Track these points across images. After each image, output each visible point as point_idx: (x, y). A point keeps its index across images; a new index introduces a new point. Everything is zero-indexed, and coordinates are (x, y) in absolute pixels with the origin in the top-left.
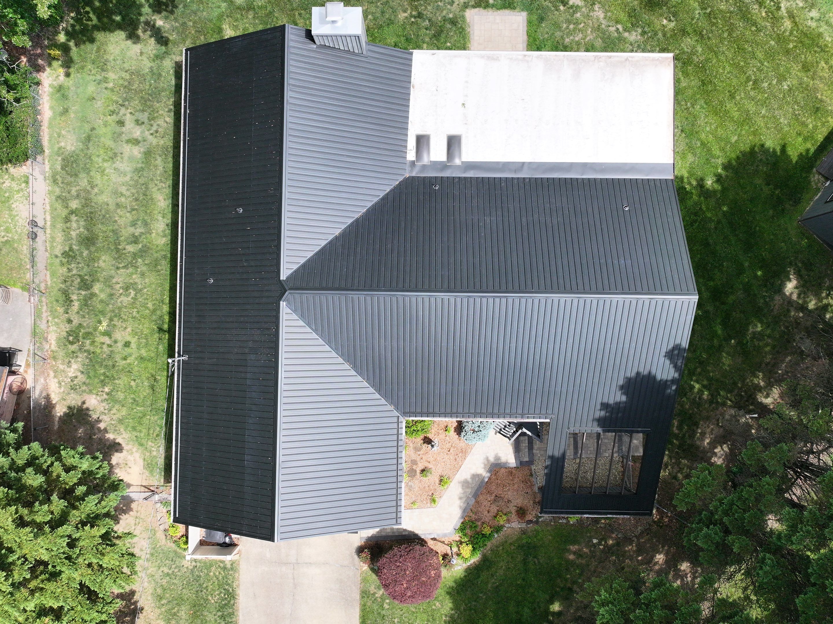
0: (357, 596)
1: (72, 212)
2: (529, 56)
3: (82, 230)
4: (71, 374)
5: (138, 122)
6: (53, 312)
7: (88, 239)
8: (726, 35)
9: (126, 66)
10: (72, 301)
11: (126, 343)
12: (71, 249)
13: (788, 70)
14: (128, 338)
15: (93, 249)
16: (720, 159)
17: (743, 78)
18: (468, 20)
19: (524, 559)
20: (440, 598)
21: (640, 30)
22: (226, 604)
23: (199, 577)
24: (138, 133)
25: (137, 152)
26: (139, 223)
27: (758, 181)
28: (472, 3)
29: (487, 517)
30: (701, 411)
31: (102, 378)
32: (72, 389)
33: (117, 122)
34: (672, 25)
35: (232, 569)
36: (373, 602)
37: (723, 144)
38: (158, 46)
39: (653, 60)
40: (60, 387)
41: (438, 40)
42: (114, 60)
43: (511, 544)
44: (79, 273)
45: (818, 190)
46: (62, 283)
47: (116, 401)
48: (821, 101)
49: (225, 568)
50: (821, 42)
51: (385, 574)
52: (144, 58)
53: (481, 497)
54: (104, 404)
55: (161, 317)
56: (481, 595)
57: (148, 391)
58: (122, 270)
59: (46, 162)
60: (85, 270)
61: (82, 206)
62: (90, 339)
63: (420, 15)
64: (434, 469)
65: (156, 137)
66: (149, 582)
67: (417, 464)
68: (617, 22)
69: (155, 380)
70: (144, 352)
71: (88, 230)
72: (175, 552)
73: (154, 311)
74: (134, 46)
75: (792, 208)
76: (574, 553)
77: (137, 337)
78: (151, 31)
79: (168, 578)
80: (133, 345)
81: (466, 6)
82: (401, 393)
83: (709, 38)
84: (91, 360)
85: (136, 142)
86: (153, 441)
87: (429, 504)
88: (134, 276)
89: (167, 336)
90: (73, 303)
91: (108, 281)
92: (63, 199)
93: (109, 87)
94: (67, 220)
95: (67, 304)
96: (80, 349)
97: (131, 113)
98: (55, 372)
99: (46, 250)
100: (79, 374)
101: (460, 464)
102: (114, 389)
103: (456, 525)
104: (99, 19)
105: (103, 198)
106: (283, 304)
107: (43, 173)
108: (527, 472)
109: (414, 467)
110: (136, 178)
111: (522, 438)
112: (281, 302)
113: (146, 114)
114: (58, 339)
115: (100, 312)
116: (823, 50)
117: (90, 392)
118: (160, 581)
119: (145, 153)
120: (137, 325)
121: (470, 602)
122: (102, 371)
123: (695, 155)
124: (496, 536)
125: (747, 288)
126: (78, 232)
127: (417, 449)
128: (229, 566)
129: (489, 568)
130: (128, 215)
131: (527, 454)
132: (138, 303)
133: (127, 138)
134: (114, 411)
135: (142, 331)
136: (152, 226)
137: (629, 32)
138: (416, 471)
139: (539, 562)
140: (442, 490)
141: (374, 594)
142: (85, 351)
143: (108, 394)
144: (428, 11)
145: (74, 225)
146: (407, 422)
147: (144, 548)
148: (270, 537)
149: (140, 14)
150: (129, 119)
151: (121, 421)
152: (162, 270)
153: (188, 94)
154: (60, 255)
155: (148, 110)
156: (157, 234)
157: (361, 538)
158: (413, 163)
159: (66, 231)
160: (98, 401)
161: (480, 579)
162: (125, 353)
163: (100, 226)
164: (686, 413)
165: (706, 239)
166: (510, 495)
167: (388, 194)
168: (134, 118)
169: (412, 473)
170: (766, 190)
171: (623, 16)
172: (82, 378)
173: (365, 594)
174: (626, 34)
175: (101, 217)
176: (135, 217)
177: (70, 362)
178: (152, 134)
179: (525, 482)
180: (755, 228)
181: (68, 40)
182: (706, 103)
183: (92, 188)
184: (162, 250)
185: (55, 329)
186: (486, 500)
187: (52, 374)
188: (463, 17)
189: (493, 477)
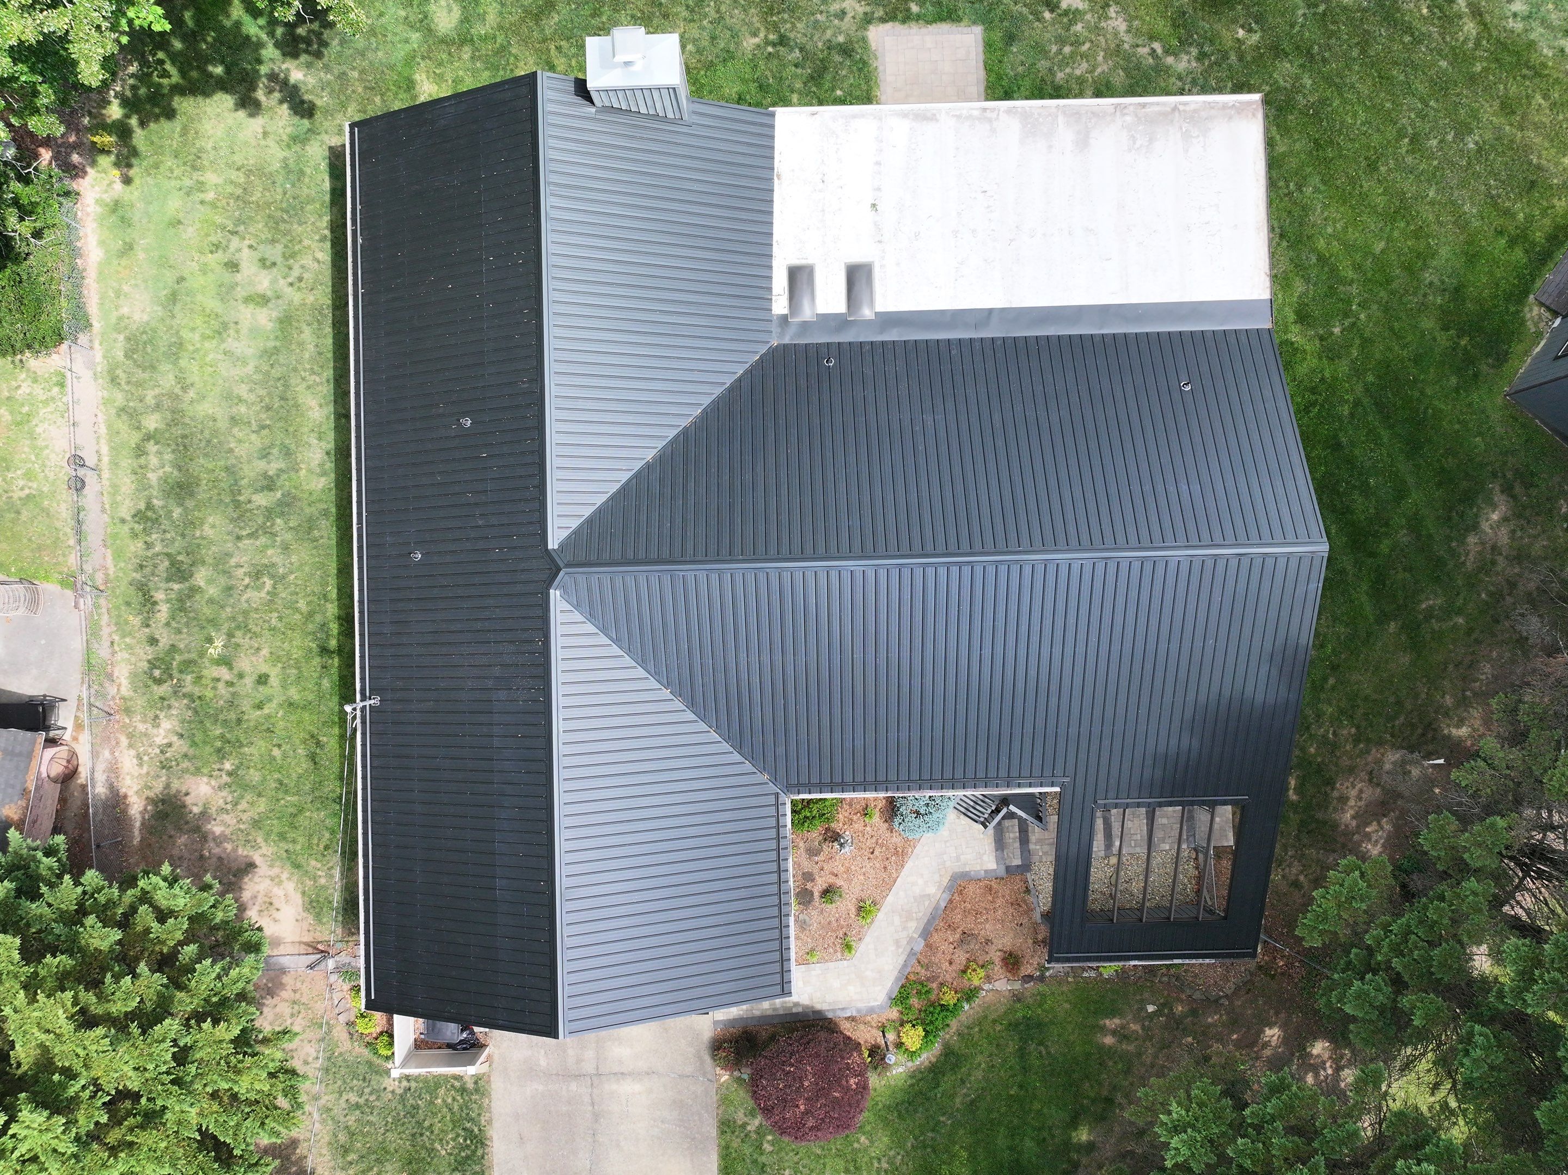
0: (712, 1131)
1: (148, 437)
2: (993, 110)
3: (168, 469)
4: (160, 740)
5: (264, 263)
6: (121, 625)
7: (180, 486)
8: (1355, 53)
9: (238, 158)
10: (155, 603)
11: (260, 677)
12: (149, 506)
13: (1474, 115)
14: (264, 668)
15: (190, 503)
16: (1355, 286)
17: (1391, 132)
18: (873, 45)
19: (1021, 1049)
20: (868, 1128)
21: (1194, 51)
22: (468, 1157)
23: (416, 1107)
24: (266, 283)
25: (265, 318)
26: (275, 451)
27: (1428, 323)
28: (880, 13)
29: (948, 973)
30: (1338, 758)
31: (219, 744)
32: (163, 768)
33: (226, 264)
34: (1255, 38)
35: (477, 1090)
36: (743, 1141)
37: (1358, 257)
38: (296, 119)
39: (1225, 107)
40: (140, 765)
41: (819, 86)
42: (215, 148)
43: (994, 1021)
44: (166, 550)
45: (1539, 335)
46: (136, 571)
47: (246, 787)
48: (1539, 168)
49: (463, 1090)
50: (1534, 59)
51: (764, 1088)
52: (270, 142)
53: (936, 937)
54: (224, 793)
55: (324, 625)
56: (942, 1119)
57: (306, 765)
58: (247, 542)
59: (96, 345)
60: (177, 544)
61: (167, 425)
62: (193, 672)
63: (783, 41)
64: (845, 887)
65: (299, 289)
66: (323, 1121)
67: (813, 880)
68: (1152, 38)
69: (318, 744)
70: (294, 693)
71: (180, 470)
72: (370, 1064)
73: (311, 615)
74: (252, 120)
75: (1492, 371)
76: (1114, 1033)
77: (280, 665)
78: (281, 91)
79: (358, 1112)
80: (274, 681)
81: (868, 20)
82: (781, 750)
83: (1324, 60)
84: (196, 712)
85: (263, 300)
86: (319, 857)
87: (839, 954)
88: (270, 552)
89: (336, 660)
90: (158, 607)
91: (221, 564)
92: (130, 414)
93: (207, 199)
94: (140, 451)
95: (147, 608)
96: (175, 692)
97: (250, 247)
98: (130, 736)
99: (103, 511)
100: (175, 739)
101: (894, 875)
102: (242, 764)
103: (891, 991)
104: (183, 73)
105: (206, 408)
106: (555, 595)
107: (91, 365)
108: (1019, 885)
109: (809, 886)
110: (266, 368)
111: (1007, 823)
112: (552, 591)
113: (279, 248)
114: (133, 675)
115: (210, 621)
116: (1537, 74)
117: (198, 771)
118: (342, 1119)
119: (281, 321)
120: (279, 644)
121: (922, 1133)
122: (218, 732)
123: (1307, 280)
124: (967, 1007)
125: (1415, 524)
126: (161, 472)
127: (812, 852)
128: (470, 1086)
129: (955, 1067)
130: (253, 437)
131: (1018, 852)
132: (280, 602)
133: (245, 294)
134: (243, 805)
135: (289, 654)
136: (300, 457)
137: (1176, 55)
138: (812, 893)
139: (1049, 1053)
140: (862, 927)
141: (744, 1126)
142: (184, 695)
143: (230, 774)
144: (798, 31)
145: (154, 461)
146: (794, 803)
147: (310, 1059)
148: (550, 1030)
149: (259, 61)
150: (247, 258)
151: (256, 824)
152: (322, 537)
153: (359, 207)
154: (129, 518)
155: (284, 241)
156: (310, 471)
157: (716, 1023)
158: (784, 319)
159: (139, 472)
160: (213, 788)
161: (940, 1089)
162: (260, 697)
163: (202, 461)
164: (1310, 763)
165: (1335, 437)
166: (988, 929)
167: (739, 380)
168: (257, 255)
169: (805, 897)
170: (1443, 339)
171: (1162, 26)
172: (180, 746)
173: (726, 1126)
174: (1170, 60)
175: (203, 444)
176: (267, 442)
177: (157, 717)
178: (291, 284)
179: (1015, 904)
180: (1425, 412)
181: (127, 116)
182: (1324, 182)
183: (184, 389)
184: (320, 500)
185: (127, 656)
186: (945, 941)
187: (124, 741)
188: (864, 40)
189: (956, 897)
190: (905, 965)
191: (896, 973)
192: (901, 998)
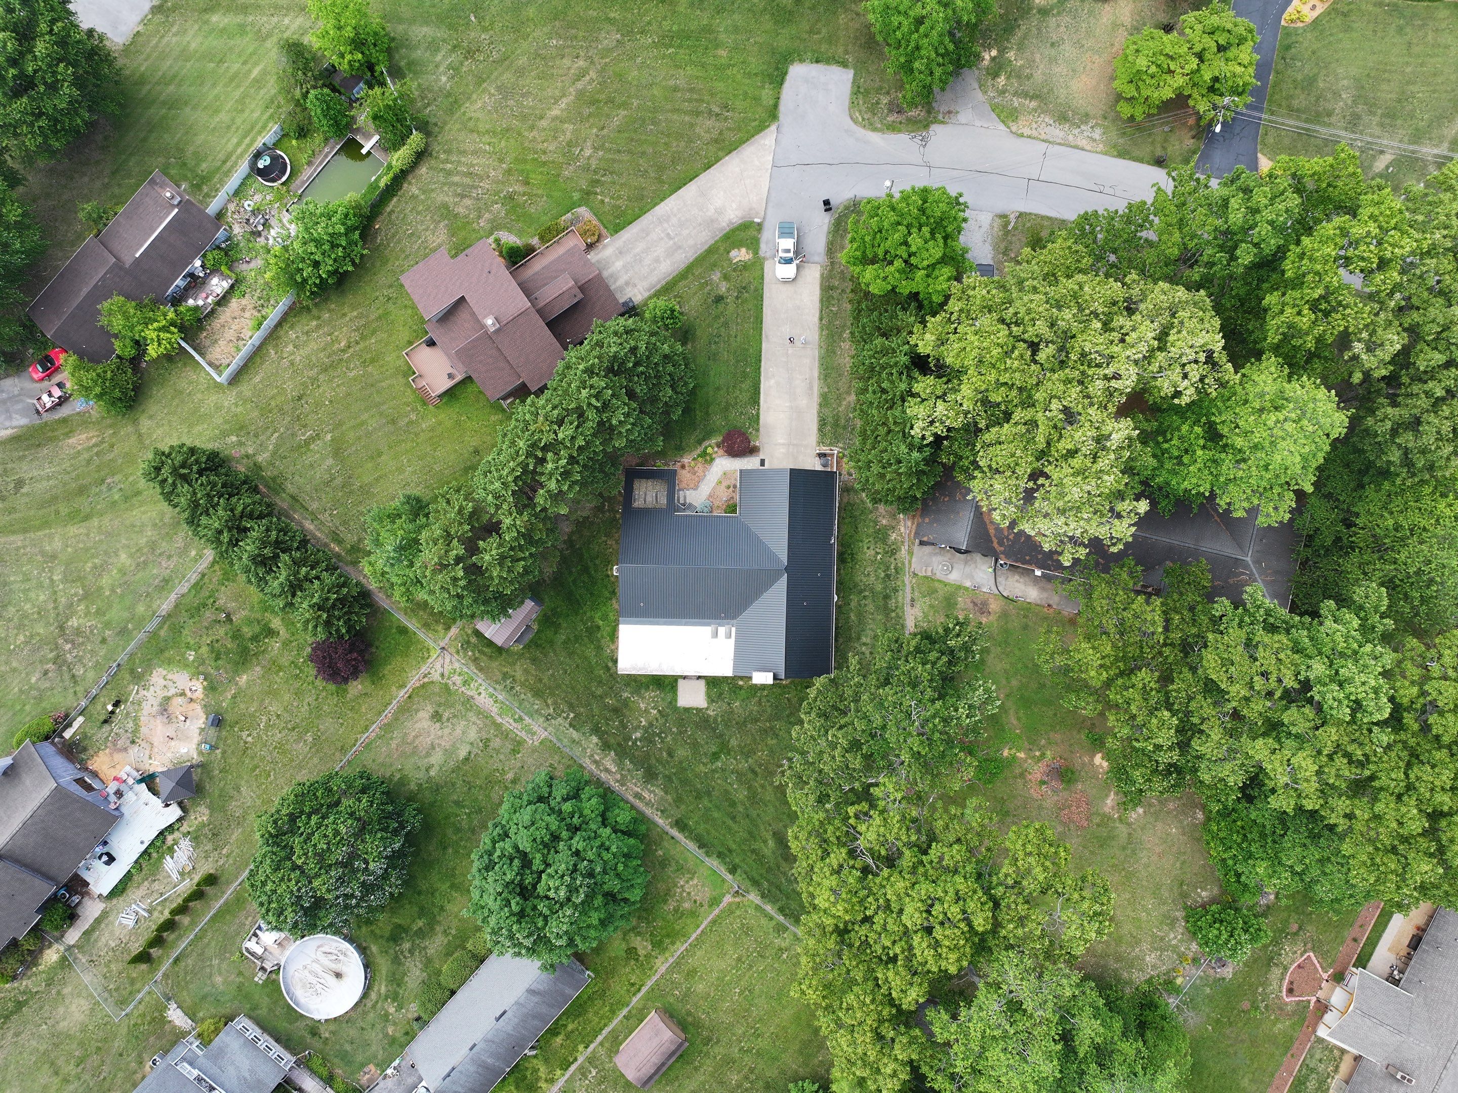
0: (761, 430)
1: (894, 610)
4: (895, 534)
6: (903, 563)
7: (887, 598)
11: (869, 549)
12: (895, 593)
13: (549, 679)
15: (884, 593)
17: (572, 675)
19: (681, 443)
20: (722, 427)
22: (823, 426)
25: (864, 639)
27: (564, 624)
28: (704, 710)
29: (700, 465)
31: (880, 532)
32: (894, 526)
35: (819, 443)
36: (753, 426)
39: (627, 671)
40: (900, 527)
43: (688, 451)
44: (891, 582)
46: (899, 577)
49: (823, 443)
50: (533, 693)
53: (702, 474)
56: (703, 427)
58: (871, 583)
60: (888, 583)
61: (889, 613)
62: (885, 551)
63: (729, 704)
67: (733, 490)
70: (861, 544)
71: (887, 602)
73: (856, 564)
75: (547, 612)
77: (864, 552)
81: (707, 709)
84: (885, 541)
86: (856, 503)
87: (727, 471)
88: (865, 580)
91: (877, 578)
92: (899, 616)
94: (897, 607)
95: (896, 567)
98: (902, 535)
99: (906, 593)
100: (891, 534)
101: (712, 490)
102: (874, 527)
103: (714, 462)
105: (880, 617)
108: (682, 487)
110: (864, 627)
111: (685, 504)
112: (787, 564)
114: (900, 551)
115: (881, 563)
116: (532, 689)
117: (885, 526)
119: (860, 639)
120: (864, 557)
121: (708, 424)
122: (880, 535)
124: (695, 455)
126: (892, 601)
127: (732, 497)
129: (699, 440)
130: (868, 609)
132: (863, 568)
133: (868, 646)
134: (874, 517)
135: (862, 554)
136: (857, 604)
139: (675, 441)
140: (721, 478)
141: (753, 430)
142: (888, 545)
143: (877, 525)
144: (725, 707)
145: (893, 604)
146: (736, 513)
148: (793, 472)
151: (871, 512)
152: (852, 583)
154: (900, 590)
156: (855, 600)
157: (758, 455)
158: (733, 625)
159: (897, 602)
160: (882, 522)
161: (703, 435)
162: (869, 544)
163: (881, 604)
166: (689, 475)
167: (745, 611)
169: (735, 486)
170: (560, 620)
173: (758, 430)
175: (880, 608)
177: (895, 540)
179: (683, 482)
180: (566, 602)
185: (902, 556)
186: (700, 473)
187: (904, 533)
188: (708, 702)
189: (696, 484)
190: (710, 468)
191: (713, 466)
192: (712, 460)
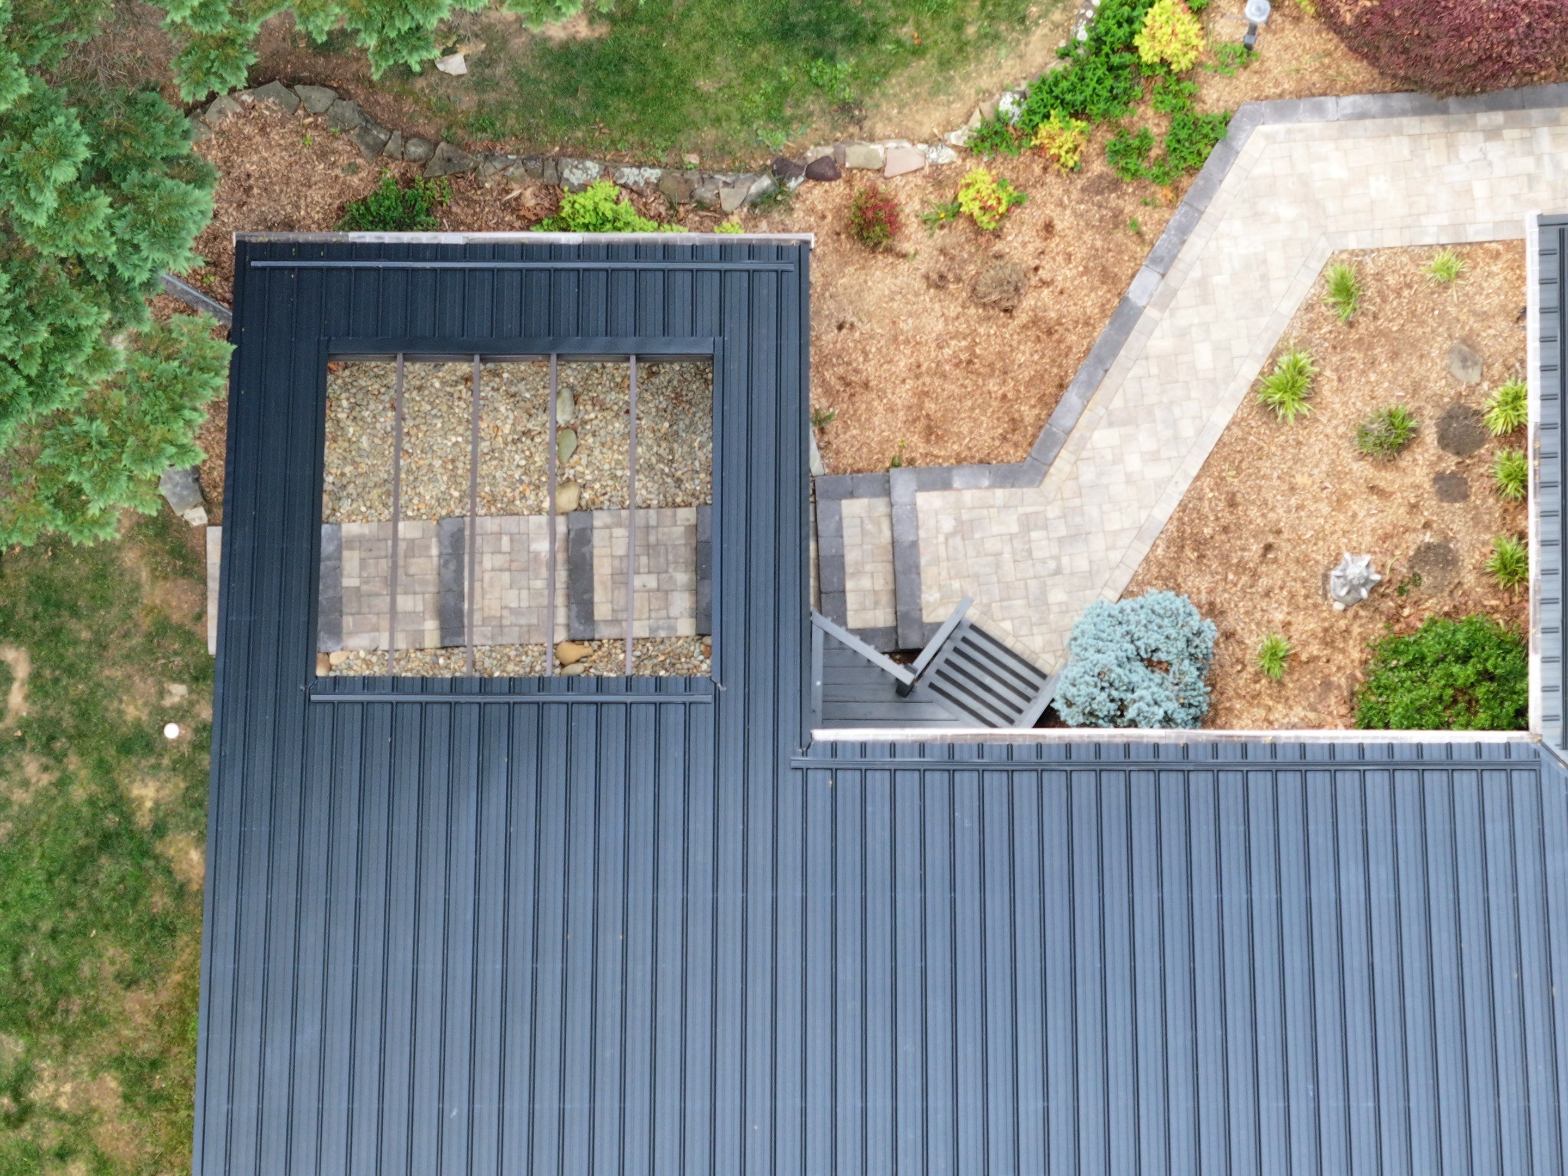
29: (1058, 200)
53: (1090, 303)
64: (1347, 456)
87: (1370, 269)
108: (846, 439)
109: (1450, 463)
111: (881, 618)
124: (1006, 104)
127: (1437, 552)
138: (1444, 441)
146: (1519, 720)
166: (936, 317)
169: (1461, 430)
186: (1065, 288)
189: (1028, 412)
190: (1184, 231)
191: (1211, 210)
192: (1198, 138)
